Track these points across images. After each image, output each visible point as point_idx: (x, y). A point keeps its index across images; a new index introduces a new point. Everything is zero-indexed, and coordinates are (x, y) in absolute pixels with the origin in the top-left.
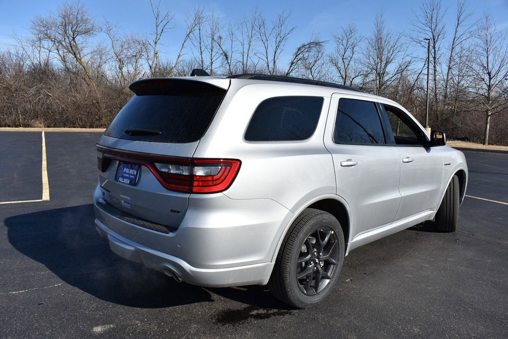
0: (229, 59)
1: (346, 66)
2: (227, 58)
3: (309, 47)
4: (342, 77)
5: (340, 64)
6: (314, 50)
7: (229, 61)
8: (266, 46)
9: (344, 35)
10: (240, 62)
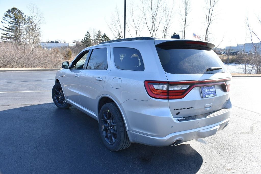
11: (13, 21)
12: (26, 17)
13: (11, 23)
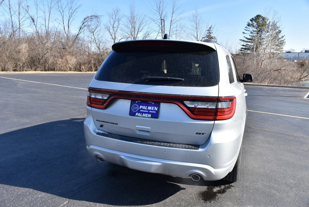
0: (35, 22)
1: (115, 32)
2: (34, 21)
3: (91, 19)
4: (113, 39)
5: (111, 31)
6: (95, 20)
7: (35, 24)
8: (63, 15)
9: (114, 13)
10: (43, 24)
11: (255, 30)
12: (271, 24)
13: (253, 32)
